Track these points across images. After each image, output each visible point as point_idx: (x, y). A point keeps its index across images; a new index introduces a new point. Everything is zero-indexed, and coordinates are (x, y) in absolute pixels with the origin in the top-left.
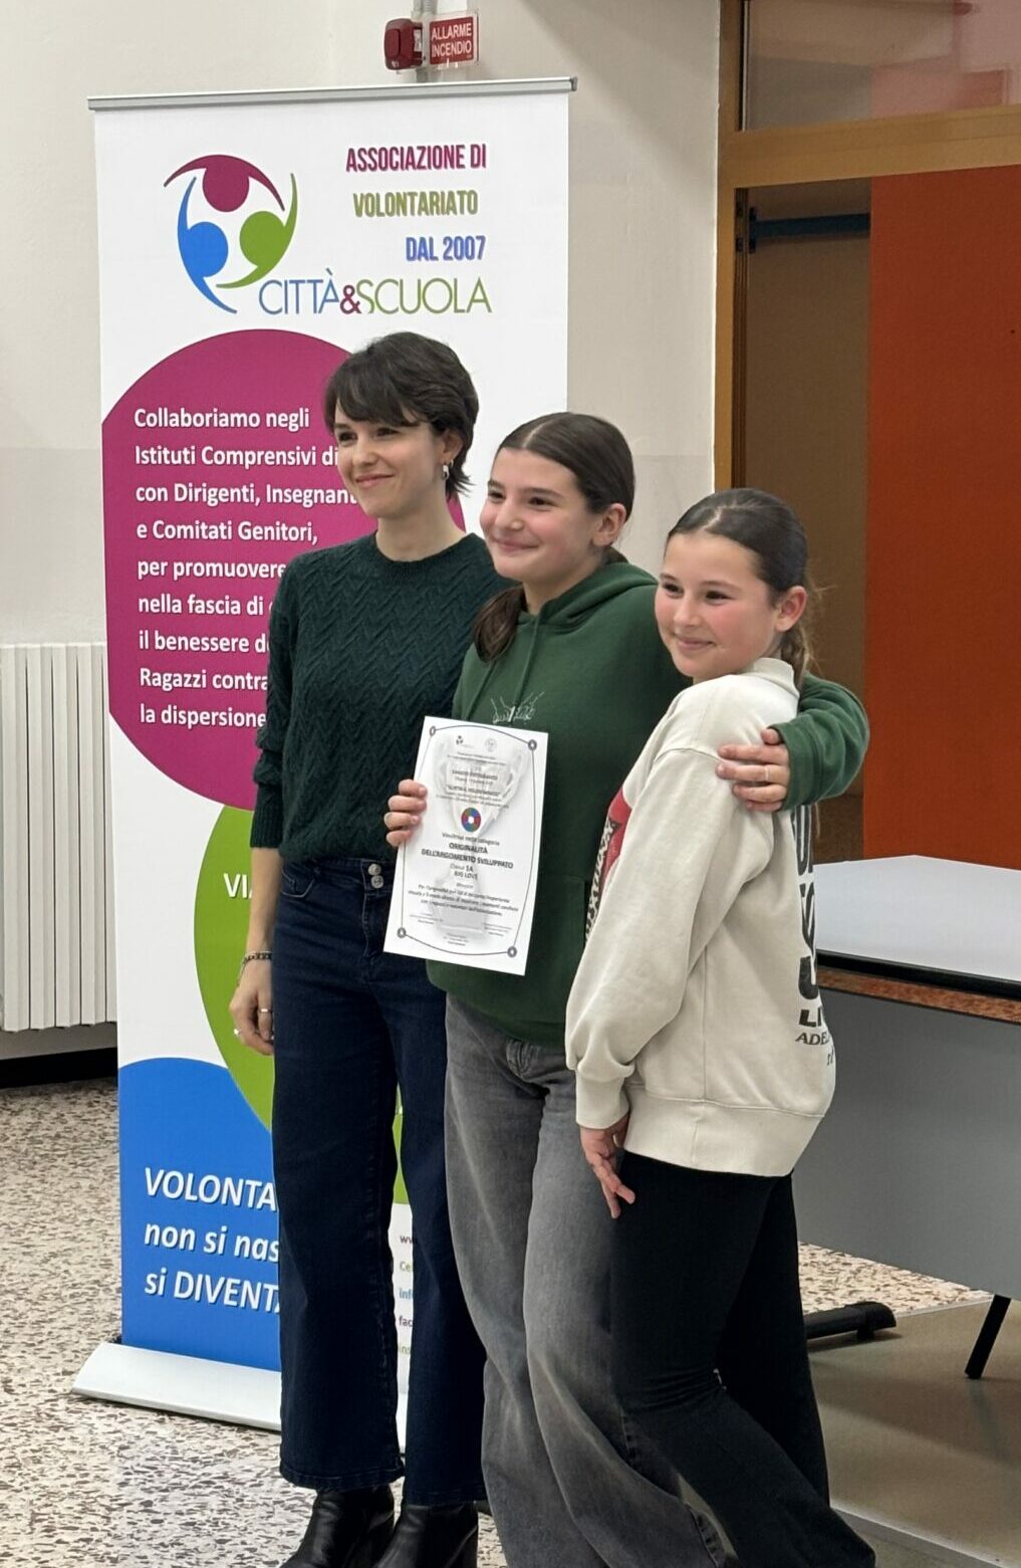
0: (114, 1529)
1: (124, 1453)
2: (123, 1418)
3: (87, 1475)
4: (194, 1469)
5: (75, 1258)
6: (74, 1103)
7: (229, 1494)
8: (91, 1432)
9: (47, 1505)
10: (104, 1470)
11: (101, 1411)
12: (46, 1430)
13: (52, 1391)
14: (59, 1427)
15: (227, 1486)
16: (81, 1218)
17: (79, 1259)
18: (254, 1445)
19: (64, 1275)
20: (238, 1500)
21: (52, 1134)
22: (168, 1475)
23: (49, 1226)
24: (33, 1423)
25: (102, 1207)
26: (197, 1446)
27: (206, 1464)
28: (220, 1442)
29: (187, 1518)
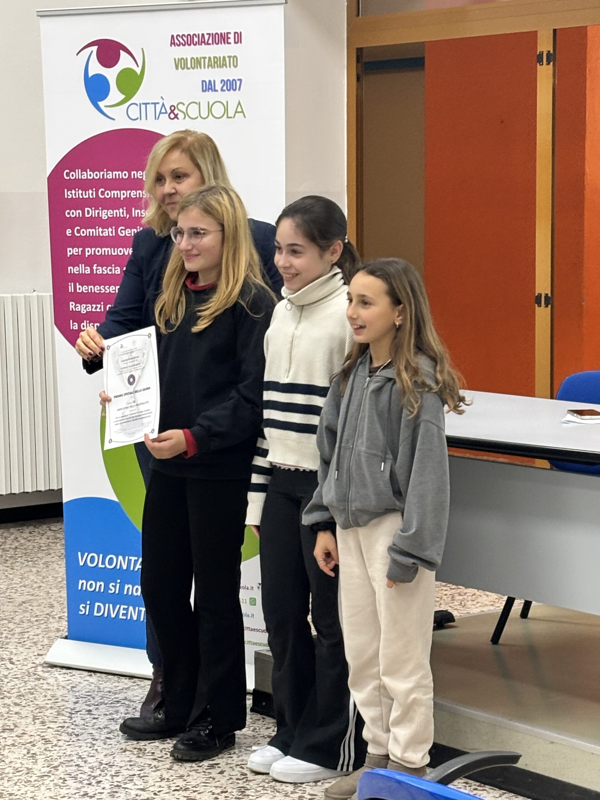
0: (75, 722)
1: (74, 689)
2: (71, 674)
3: (57, 699)
4: (110, 696)
5: (35, 604)
6: (22, 532)
7: (129, 706)
8: (56, 681)
9: (40, 712)
10: (66, 697)
11: (60, 671)
12: (34, 680)
13: (33, 663)
14: (40, 679)
15: (127, 703)
16: (35, 585)
17: (37, 604)
18: (138, 685)
19: (30, 611)
20: (134, 709)
21: (13, 547)
22: (97, 699)
23: (19, 589)
24: (27, 677)
25: (44, 580)
26: (110, 686)
27: (115, 694)
28: (120, 684)
29: (110, 717)
